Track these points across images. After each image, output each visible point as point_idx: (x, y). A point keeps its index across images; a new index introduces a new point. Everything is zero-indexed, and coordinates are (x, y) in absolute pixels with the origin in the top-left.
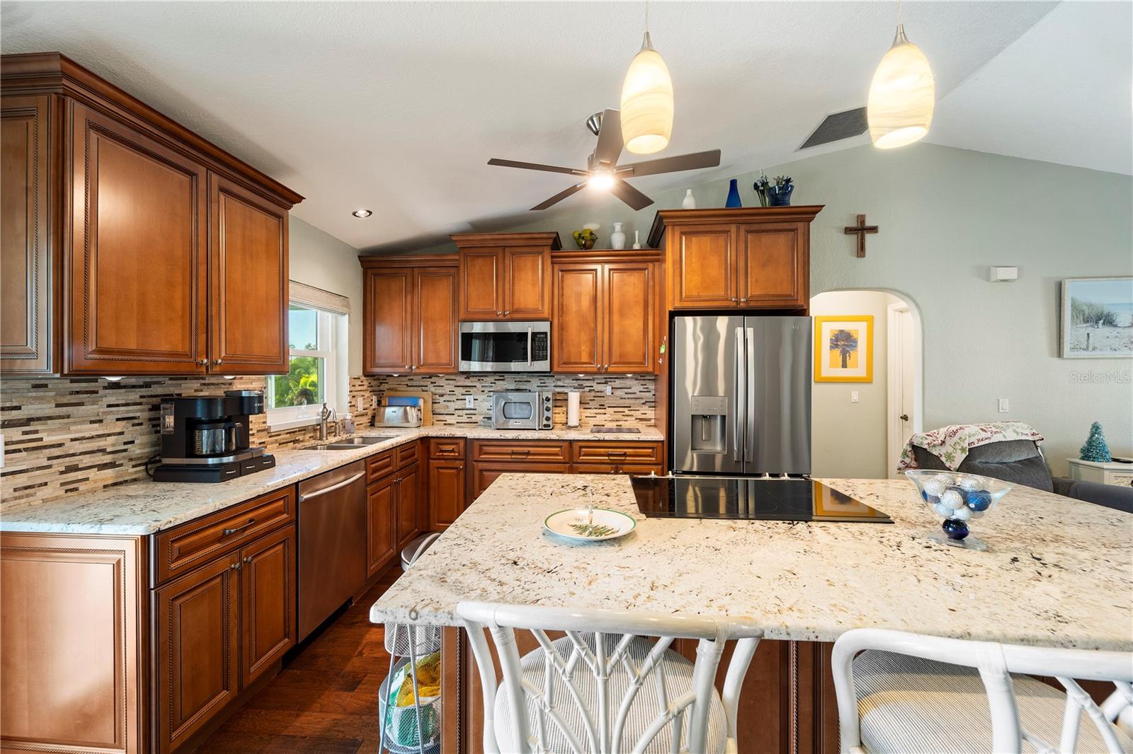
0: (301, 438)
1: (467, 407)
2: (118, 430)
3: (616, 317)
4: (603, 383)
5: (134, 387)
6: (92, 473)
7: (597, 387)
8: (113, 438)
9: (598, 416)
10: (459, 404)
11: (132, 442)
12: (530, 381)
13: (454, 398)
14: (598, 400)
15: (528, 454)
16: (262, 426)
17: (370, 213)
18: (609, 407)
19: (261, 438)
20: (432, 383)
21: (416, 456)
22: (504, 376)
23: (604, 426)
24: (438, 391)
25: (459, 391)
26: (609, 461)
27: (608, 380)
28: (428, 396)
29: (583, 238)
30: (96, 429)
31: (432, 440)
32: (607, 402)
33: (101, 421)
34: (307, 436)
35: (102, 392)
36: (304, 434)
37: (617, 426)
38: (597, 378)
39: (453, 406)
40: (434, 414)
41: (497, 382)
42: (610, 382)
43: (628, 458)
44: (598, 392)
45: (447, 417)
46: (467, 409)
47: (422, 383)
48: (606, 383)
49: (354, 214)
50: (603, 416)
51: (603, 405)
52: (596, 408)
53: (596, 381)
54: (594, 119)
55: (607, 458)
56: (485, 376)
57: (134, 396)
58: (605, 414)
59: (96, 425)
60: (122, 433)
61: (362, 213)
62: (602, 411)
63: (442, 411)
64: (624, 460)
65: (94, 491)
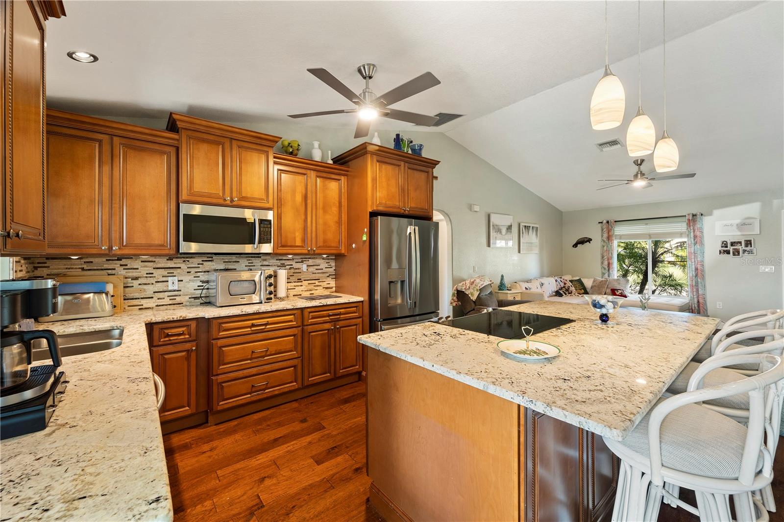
1: (170, 288)
4: (300, 262)
7: (296, 265)
9: (296, 288)
10: (160, 287)
12: (238, 262)
13: (153, 281)
14: (296, 275)
17: (96, 59)
18: (305, 280)
20: (121, 265)
22: (212, 257)
23: (301, 295)
24: (130, 275)
25: (158, 274)
26: (330, 320)
27: (304, 259)
28: (118, 280)
29: (291, 147)
32: (302, 277)
37: (310, 294)
38: (296, 259)
39: (150, 290)
40: (124, 299)
41: (205, 263)
42: (306, 261)
43: (341, 316)
44: (296, 269)
45: (143, 302)
46: (170, 291)
47: (106, 266)
48: (302, 262)
49: (70, 55)
50: (300, 287)
51: (301, 279)
52: (295, 282)
53: (295, 261)
55: (328, 318)
56: (191, 258)
58: (302, 286)
62: (300, 284)
63: (137, 295)
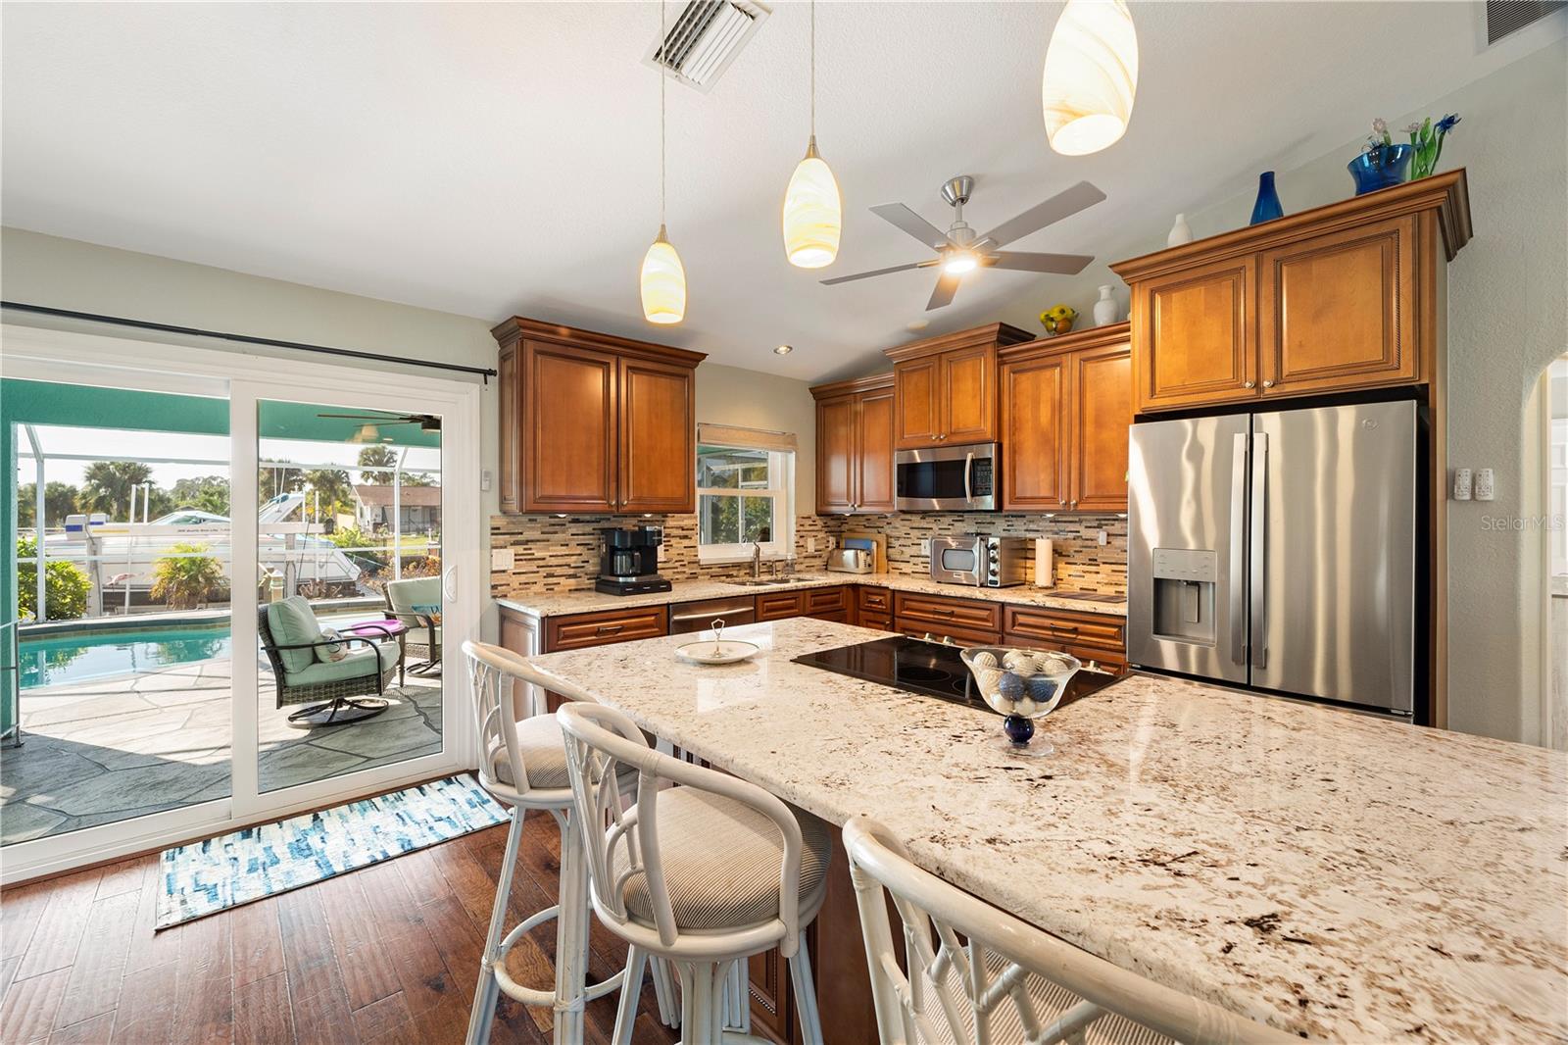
0: (735, 573)
1: (923, 553)
2: (578, 552)
3: (1089, 429)
4: (1094, 527)
5: (588, 522)
6: (562, 580)
7: (1086, 533)
8: (575, 557)
9: (1087, 575)
10: (914, 550)
11: (588, 562)
12: (994, 523)
13: (909, 542)
14: (1086, 553)
15: (952, 614)
16: (693, 559)
17: (791, 348)
18: (1104, 563)
19: (693, 569)
20: (888, 524)
21: (841, 604)
22: (962, 516)
23: (1096, 590)
24: (893, 534)
25: (915, 533)
26: (1053, 638)
27: (1103, 522)
28: (882, 539)
29: (1052, 320)
30: (564, 550)
31: (861, 589)
32: (1100, 556)
33: (567, 545)
34: (742, 572)
35: (568, 525)
36: (739, 570)
37: (1116, 592)
38: (1086, 520)
39: (908, 551)
40: (889, 560)
41: (956, 524)
42: (1106, 525)
43: (1080, 637)
44: (1087, 540)
45: (902, 565)
46: (923, 557)
47: (878, 524)
48: (1099, 527)
49: (775, 351)
50: (1095, 575)
51: (1096, 560)
52: (1084, 564)
53: (1085, 524)
54: (947, 188)
55: (1050, 633)
56: (941, 516)
57: (589, 528)
58: (1098, 573)
59: (564, 548)
60: (581, 555)
61: (783, 349)
62: (1094, 568)
63: (898, 557)
64: (1075, 638)
65: (562, 592)
